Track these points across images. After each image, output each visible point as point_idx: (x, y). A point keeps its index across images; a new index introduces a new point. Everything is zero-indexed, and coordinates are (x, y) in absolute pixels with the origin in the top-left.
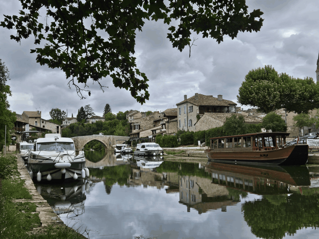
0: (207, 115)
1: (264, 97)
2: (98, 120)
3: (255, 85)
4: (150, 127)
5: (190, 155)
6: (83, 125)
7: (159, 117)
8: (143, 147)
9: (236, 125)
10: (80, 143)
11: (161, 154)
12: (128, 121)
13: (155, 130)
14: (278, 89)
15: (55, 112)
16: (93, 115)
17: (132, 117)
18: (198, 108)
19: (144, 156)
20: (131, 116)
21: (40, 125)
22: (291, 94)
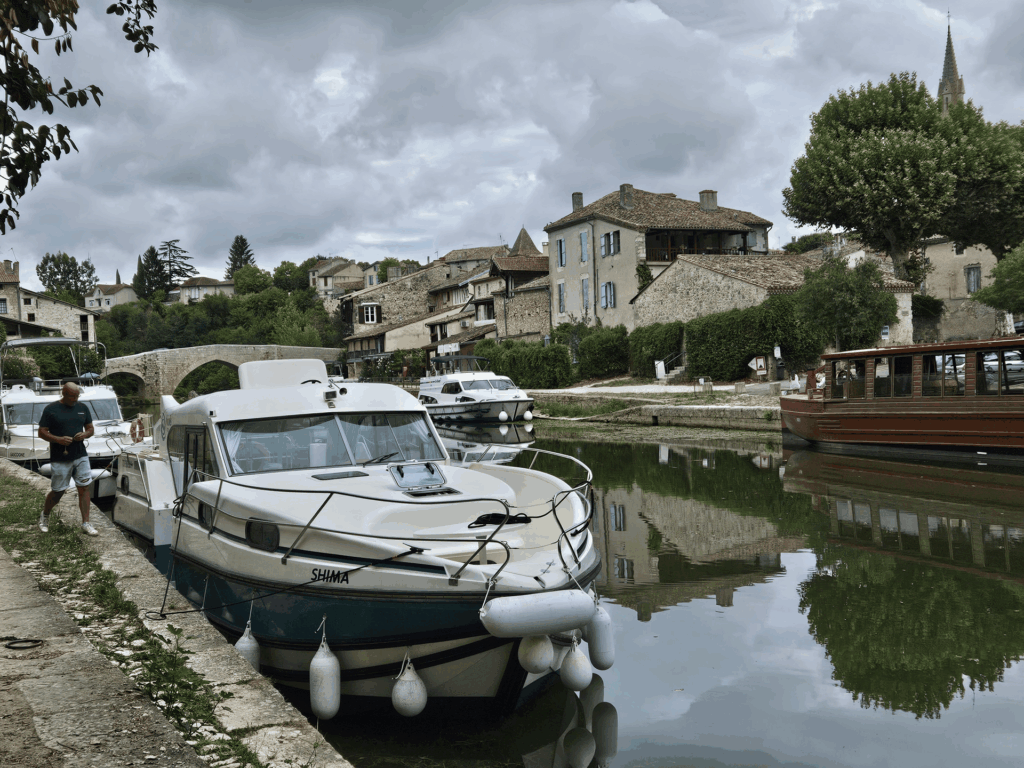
0: (687, 266)
1: (900, 192)
2: (210, 292)
3: (862, 147)
4: (416, 313)
5: (661, 420)
6: (158, 308)
7: (448, 276)
8: (453, 388)
9: (851, 299)
10: (163, 372)
11: (528, 415)
12: (317, 294)
13: (443, 325)
14: (951, 162)
15: (57, 266)
16: (189, 274)
17: (330, 280)
18: (641, 238)
19: (460, 422)
20: (326, 278)
21: (16, 313)
22: (994, 179)
